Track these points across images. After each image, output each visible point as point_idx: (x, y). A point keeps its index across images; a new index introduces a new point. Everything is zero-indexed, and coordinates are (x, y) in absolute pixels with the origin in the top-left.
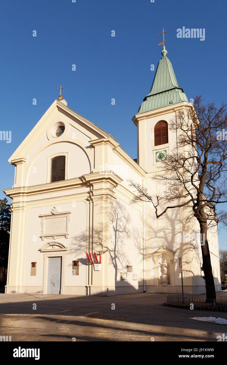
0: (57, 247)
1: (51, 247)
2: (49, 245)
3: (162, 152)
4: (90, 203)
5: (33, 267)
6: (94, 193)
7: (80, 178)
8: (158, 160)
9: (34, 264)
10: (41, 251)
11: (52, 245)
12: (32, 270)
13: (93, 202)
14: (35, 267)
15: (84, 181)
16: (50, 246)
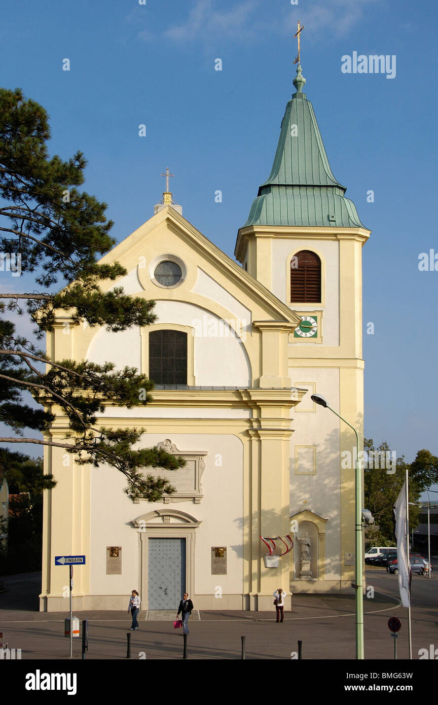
0: (173, 521)
1: (159, 520)
2: (157, 515)
3: (308, 320)
4: (251, 441)
5: (112, 556)
6: (262, 423)
7: (237, 392)
8: (299, 333)
9: (114, 552)
10: (136, 526)
11: (163, 516)
12: (108, 562)
13: (260, 441)
14: (118, 556)
15: (245, 399)
16: (159, 516)
